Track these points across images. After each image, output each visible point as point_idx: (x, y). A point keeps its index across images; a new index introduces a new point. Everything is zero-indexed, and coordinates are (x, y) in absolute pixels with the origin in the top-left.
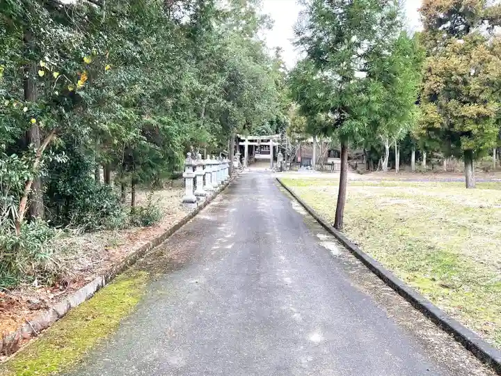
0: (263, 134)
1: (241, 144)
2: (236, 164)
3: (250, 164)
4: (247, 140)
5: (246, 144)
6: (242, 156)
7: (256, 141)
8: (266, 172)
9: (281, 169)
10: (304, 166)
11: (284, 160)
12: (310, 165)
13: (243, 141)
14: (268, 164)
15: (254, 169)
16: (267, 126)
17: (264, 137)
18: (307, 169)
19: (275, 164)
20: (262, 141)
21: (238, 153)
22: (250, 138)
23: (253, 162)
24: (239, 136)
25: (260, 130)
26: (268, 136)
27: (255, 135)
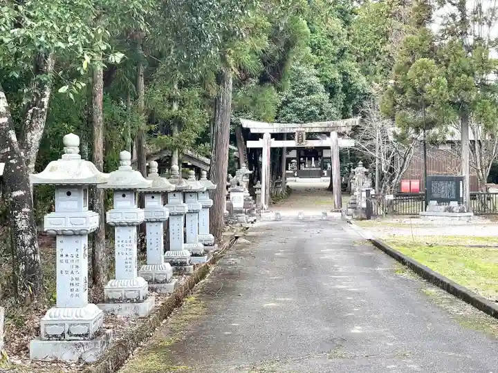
0: (311, 117)
1: (251, 144)
2: (239, 199)
3: (275, 200)
4: (267, 136)
5: (266, 144)
6: (254, 178)
7: (290, 136)
8: (325, 222)
9: (369, 214)
10: (441, 201)
11: (373, 185)
12: (458, 199)
13: (258, 136)
14: (328, 199)
15: (289, 213)
16: (322, 96)
17: (315, 126)
18: (450, 210)
19: (347, 200)
20: (310, 136)
21: (245, 169)
22: (277, 128)
23: (284, 194)
24: (246, 123)
25: (302, 106)
26: (325, 124)
27: (289, 121)
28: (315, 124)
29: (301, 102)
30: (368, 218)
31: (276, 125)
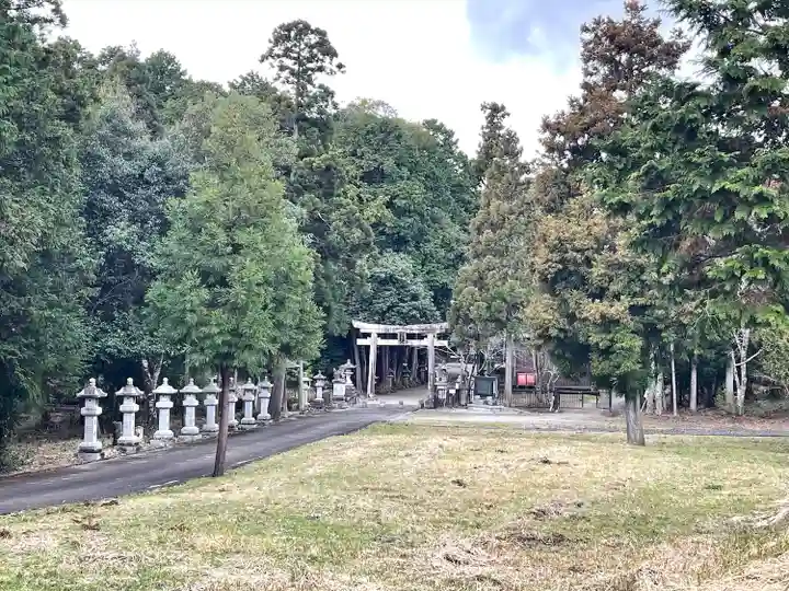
0: (413, 320)
1: (360, 342)
4: (374, 335)
5: (373, 342)
7: (394, 336)
10: (482, 396)
13: (366, 335)
20: (411, 336)
22: (383, 329)
24: (356, 324)
25: (404, 311)
26: (423, 326)
27: (393, 323)
28: (415, 327)
29: (405, 307)
30: (435, 408)
31: (382, 326)
